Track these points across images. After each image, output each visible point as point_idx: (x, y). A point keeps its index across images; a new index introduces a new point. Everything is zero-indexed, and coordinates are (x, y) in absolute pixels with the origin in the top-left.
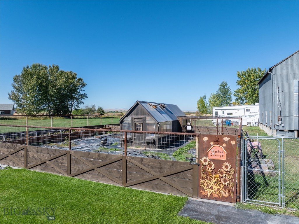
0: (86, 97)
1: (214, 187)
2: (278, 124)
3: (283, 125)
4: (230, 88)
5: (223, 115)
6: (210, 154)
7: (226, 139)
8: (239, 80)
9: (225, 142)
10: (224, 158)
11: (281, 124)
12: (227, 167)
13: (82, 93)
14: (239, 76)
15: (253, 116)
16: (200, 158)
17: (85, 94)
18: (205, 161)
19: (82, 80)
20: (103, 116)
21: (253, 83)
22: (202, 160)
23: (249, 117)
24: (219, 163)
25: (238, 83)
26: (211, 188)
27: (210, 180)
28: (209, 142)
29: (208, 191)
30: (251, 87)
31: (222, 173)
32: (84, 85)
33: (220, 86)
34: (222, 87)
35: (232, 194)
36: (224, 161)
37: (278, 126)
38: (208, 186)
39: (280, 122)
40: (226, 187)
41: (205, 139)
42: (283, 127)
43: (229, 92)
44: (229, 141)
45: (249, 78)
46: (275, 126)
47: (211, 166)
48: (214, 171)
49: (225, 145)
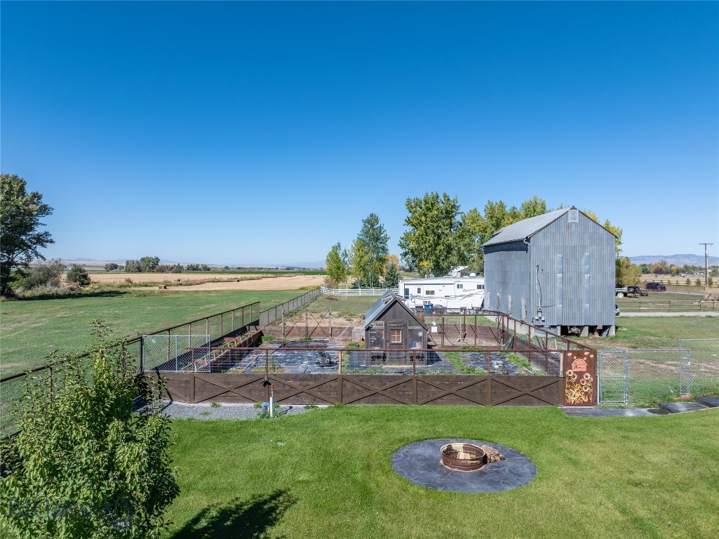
0: (52, 242)
1: (577, 394)
2: (537, 318)
3: (543, 319)
4: (385, 228)
5: (419, 294)
6: (573, 367)
7: (586, 353)
8: (410, 215)
9: (585, 356)
10: (585, 370)
11: (540, 318)
12: (587, 377)
13: (39, 230)
14: (409, 207)
15: (468, 296)
16: (564, 371)
17: (47, 234)
18: (570, 373)
19: (39, 197)
20: (87, 289)
21: (435, 225)
22: (567, 373)
23: (461, 298)
24: (580, 374)
25: (409, 222)
26: (574, 396)
27: (573, 389)
28: (572, 356)
29: (572, 399)
30: (433, 231)
31: (583, 382)
32: (44, 210)
33: (365, 222)
34: (369, 226)
35: (591, 399)
36: (585, 372)
37: (537, 320)
38: (571, 394)
39: (540, 314)
40: (586, 393)
41: (570, 354)
42: (543, 321)
43: (382, 236)
44: (589, 355)
45: (430, 214)
46: (534, 320)
47: (574, 377)
48: (577, 382)
49: (585, 358)
